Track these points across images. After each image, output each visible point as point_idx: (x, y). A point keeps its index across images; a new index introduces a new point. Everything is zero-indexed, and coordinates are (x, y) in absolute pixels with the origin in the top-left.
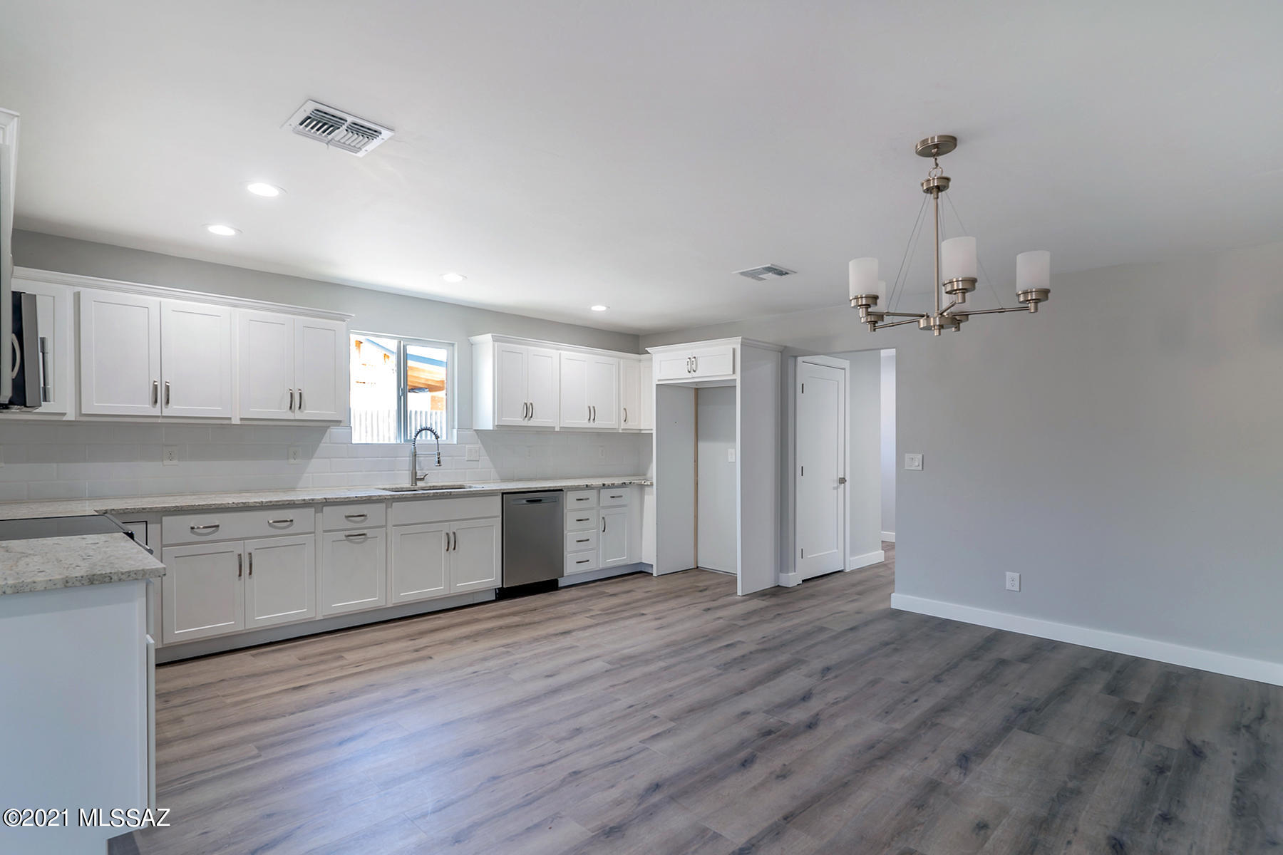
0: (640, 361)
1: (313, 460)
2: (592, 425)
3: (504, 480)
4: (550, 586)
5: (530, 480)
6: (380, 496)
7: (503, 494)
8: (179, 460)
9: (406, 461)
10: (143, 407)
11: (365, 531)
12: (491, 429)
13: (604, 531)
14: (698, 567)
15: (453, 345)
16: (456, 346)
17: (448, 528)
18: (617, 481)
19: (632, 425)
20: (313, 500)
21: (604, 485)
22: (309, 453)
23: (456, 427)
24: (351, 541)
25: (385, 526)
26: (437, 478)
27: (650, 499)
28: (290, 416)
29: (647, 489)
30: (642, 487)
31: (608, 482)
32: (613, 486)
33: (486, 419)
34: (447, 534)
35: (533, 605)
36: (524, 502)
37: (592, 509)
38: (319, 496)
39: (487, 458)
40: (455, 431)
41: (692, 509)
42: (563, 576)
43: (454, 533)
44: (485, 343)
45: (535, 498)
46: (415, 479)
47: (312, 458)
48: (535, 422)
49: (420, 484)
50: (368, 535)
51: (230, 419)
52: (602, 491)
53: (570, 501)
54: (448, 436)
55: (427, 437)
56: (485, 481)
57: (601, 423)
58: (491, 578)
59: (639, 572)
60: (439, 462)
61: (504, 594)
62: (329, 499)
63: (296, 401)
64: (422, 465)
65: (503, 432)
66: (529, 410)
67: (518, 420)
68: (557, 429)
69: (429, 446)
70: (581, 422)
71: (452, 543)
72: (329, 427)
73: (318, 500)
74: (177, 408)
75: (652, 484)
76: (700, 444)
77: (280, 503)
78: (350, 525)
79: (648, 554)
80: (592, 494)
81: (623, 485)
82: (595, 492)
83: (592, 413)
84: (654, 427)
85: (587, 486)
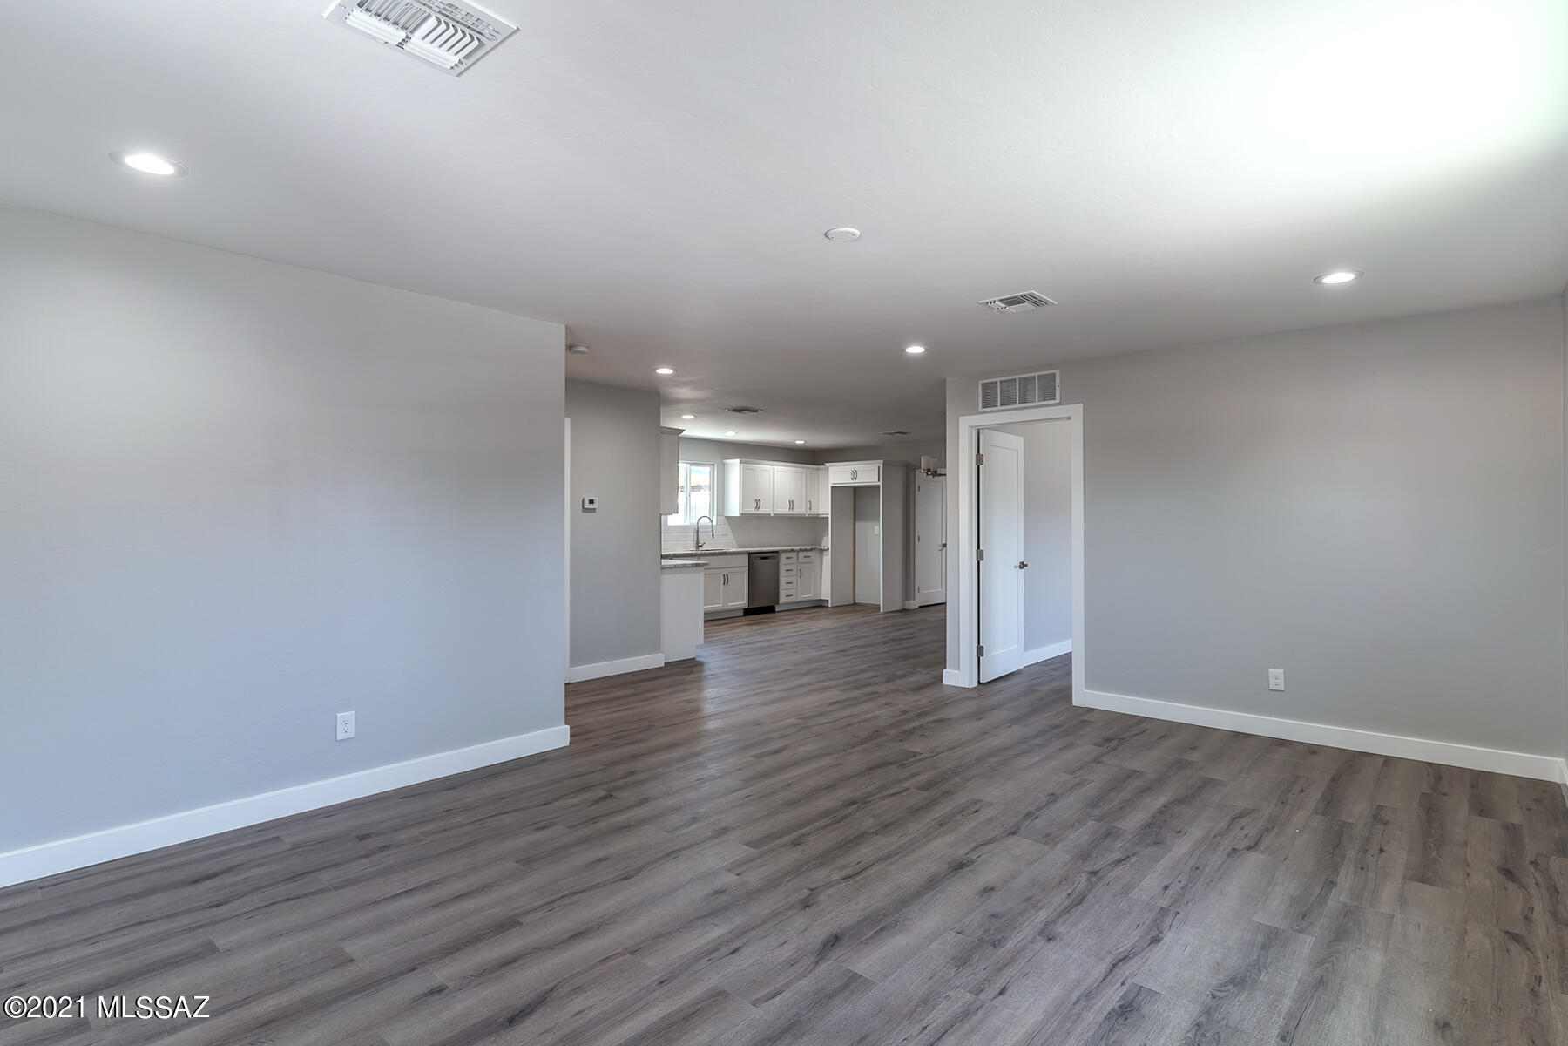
0: (818, 469)
2: (791, 512)
3: (740, 547)
4: (770, 609)
5: (762, 545)
7: (747, 553)
9: (695, 534)
12: (736, 516)
13: (801, 578)
14: (855, 604)
15: (713, 465)
16: (716, 465)
17: (725, 572)
18: (808, 548)
19: (813, 512)
21: (801, 549)
23: (716, 515)
26: (708, 545)
27: (827, 559)
29: (825, 552)
30: (822, 551)
31: (803, 548)
32: (806, 550)
33: (734, 509)
34: (723, 575)
35: (763, 620)
36: (761, 558)
37: (794, 564)
39: (732, 533)
40: (716, 518)
41: (852, 564)
42: (778, 604)
43: (726, 575)
44: (734, 466)
45: (764, 556)
46: (698, 546)
48: (761, 511)
49: (700, 549)
52: (799, 553)
53: (783, 557)
55: (705, 521)
56: (731, 546)
57: (796, 511)
58: (743, 602)
59: (819, 605)
60: (713, 536)
61: (748, 612)
64: (702, 537)
65: (745, 517)
66: (758, 504)
67: (752, 510)
68: (772, 515)
69: (703, 526)
70: (785, 510)
71: (726, 582)
75: (828, 549)
76: (857, 524)
79: (825, 593)
80: (794, 555)
81: (811, 550)
82: (796, 554)
83: (791, 503)
84: (830, 513)
85: (792, 550)
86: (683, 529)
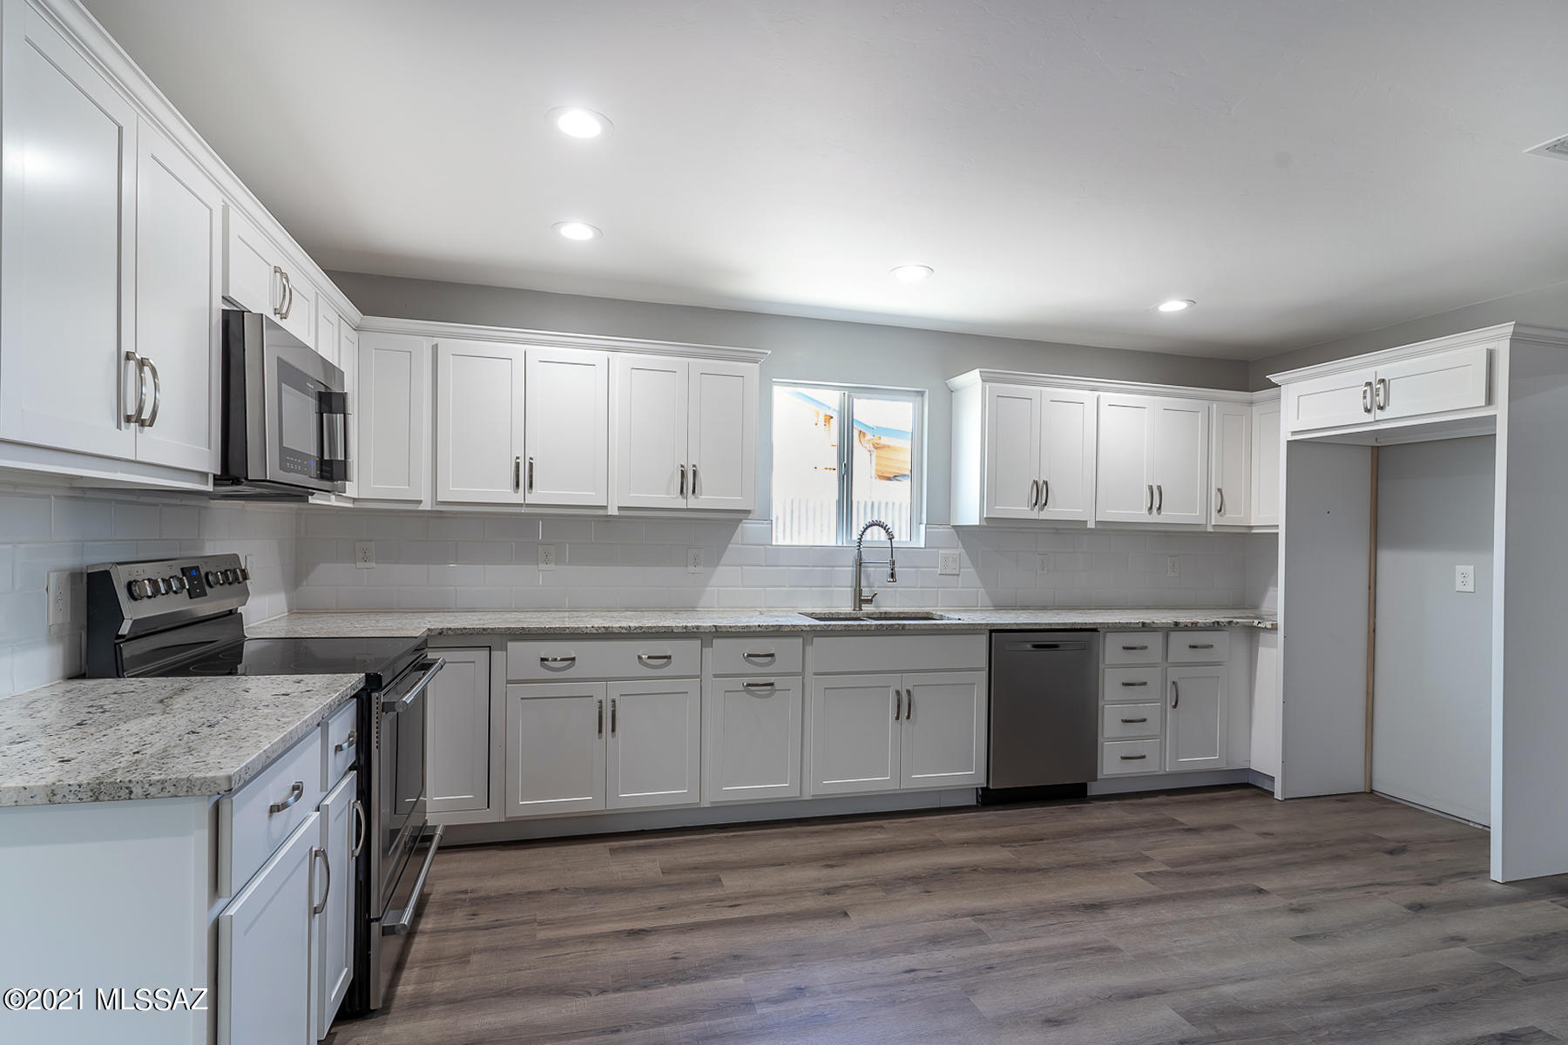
0: (1251, 403)
1: (719, 568)
2: (1155, 518)
3: (999, 607)
4: (1074, 793)
5: (1044, 608)
6: (794, 626)
7: (991, 631)
8: (556, 565)
9: (848, 571)
10: (501, 492)
11: (772, 680)
12: (978, 524)
13: (1175, 706)
14: (1372, 792)
15: (922, 394)
16: (927, 394)
17: (896, 682)
18: (1202, 618)
19: (1233, 518)
20: (698, 627)
21: (1176, 624)
22: (714, 558)
23: (925, 521)
24: (752, 694)
25: (802, 673)
26: (891, 600)
28: (680, 503)
29: (1263, 636)
30: (1253, 631)
31: (1184, 618)
32: (1194, 627)
33: (969, 511)
34: (898, 693)
35: (1039, 828)
36: (1029, 646)
37: (1152, 665)
38: (706, 622)
39: (973, 570)
40: (923, 527)
42: (1095, 779)
43: (909, 692)
44: (971, 383)
45: (1046, 640)
46: (860, 600)
47: (717, 564)
48: (1053, 512)
49: (867, 608)
50: (777, 686)
51: (605, 507)
52: (1173, 635)
53: (1111, 650)
54: (909, 535)
55: (878, 537)
56: (967, 609)
57: (1171, 515)
58: (971, 770)
59: (1240, 786)
60: (892, 575)
61: (990, 798)
62: (720, 627)
63: (688, 480)
64: (871, 579)
65: (998, 529)
66: (1041, 493)
67: (1021, 509)
68: (1091, 525)
69: (875, 548)
70: (1136, 512)
71: (904, 707)
72: (741, 520)
73: (706, 628)
74: (543, 494)
75: (1274, 628)
76: (1384, 555)
77: (654, 630)
78: (749, 668)
79: (1264, 754)
80: (1154, 641)
81: (1216, 627)
82: (1159, 636)
83: (1156, 496)
84: (1281, 522)
85: (1145, 627)
86: (821, 558)
